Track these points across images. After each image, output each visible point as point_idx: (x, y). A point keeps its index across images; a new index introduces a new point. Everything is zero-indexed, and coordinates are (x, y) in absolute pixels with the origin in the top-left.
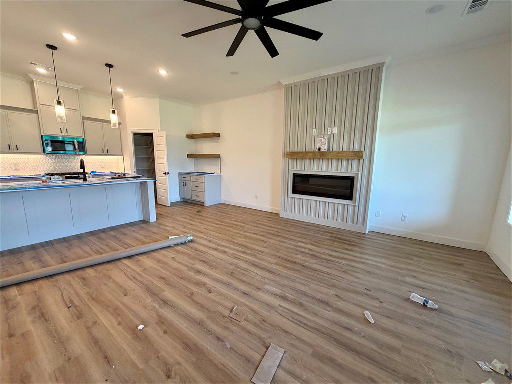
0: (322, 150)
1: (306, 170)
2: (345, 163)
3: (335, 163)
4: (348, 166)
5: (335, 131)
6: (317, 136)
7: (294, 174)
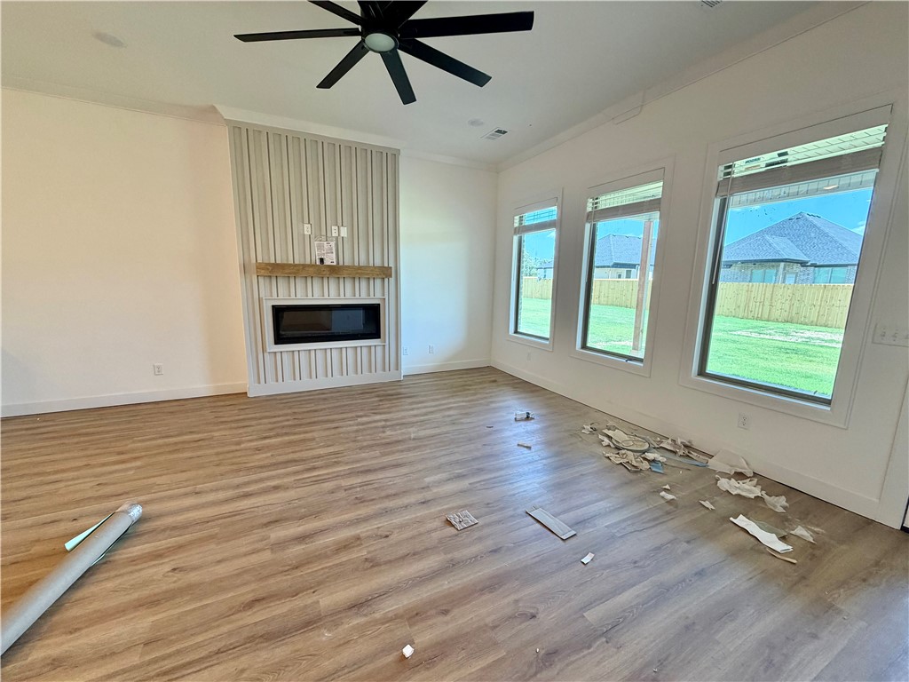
0: (327, 262)
1: (298, 296)
2: (364, 283)
3: (349, 284)
4: (369, 289)
5: (344, 232)
6: (312, 236)
7: (273, 306)
